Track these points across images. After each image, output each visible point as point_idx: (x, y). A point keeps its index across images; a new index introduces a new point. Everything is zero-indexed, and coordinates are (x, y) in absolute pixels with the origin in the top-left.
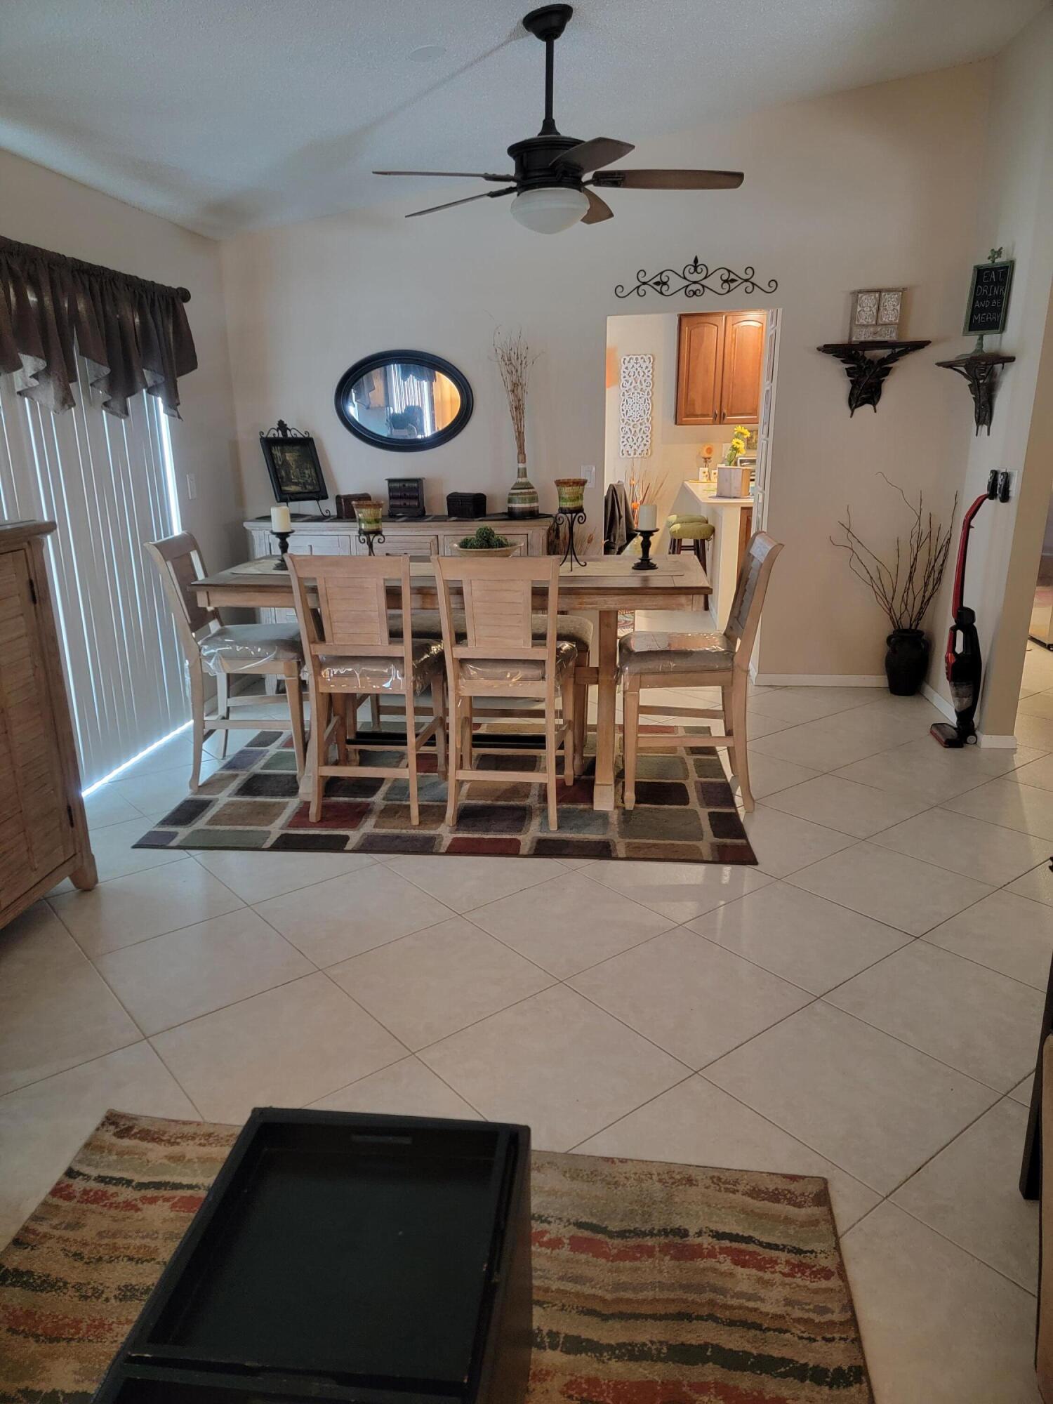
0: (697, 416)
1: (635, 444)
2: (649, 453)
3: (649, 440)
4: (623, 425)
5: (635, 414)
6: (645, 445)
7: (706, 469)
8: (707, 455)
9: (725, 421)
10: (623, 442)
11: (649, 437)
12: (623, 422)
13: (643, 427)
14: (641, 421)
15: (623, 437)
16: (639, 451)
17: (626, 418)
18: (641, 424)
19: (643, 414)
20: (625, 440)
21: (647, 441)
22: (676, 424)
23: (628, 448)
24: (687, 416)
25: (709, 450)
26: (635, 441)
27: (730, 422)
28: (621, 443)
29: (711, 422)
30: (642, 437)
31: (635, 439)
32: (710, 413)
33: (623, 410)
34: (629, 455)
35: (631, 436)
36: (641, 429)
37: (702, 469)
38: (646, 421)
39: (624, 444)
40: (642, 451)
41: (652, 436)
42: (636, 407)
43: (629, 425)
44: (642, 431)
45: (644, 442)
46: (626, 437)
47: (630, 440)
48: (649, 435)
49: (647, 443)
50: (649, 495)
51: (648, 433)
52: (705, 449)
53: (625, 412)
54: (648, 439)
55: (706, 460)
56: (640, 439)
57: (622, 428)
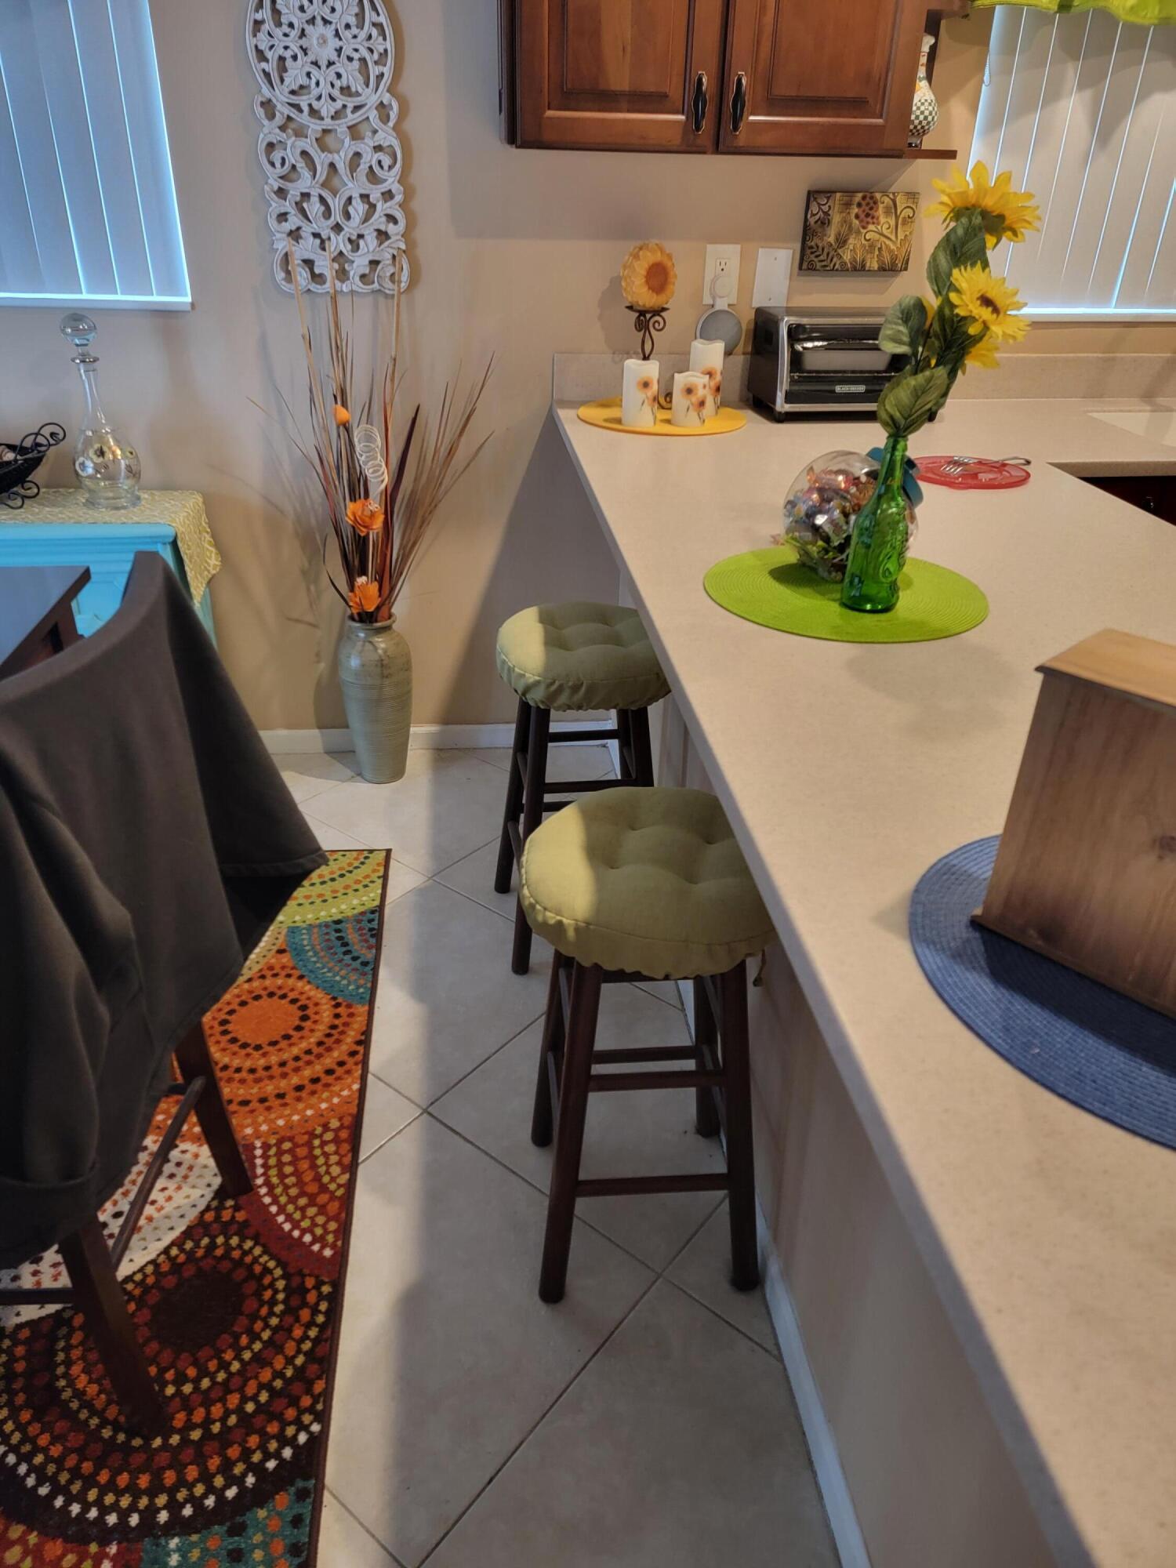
0: (607, 99)
1: (338, 228)
2: (405, 276)
3: (399, 214)
4: (270, 131)
5: (324, 76)
6: (382, 235)
7: (651, 369)
8: (646, 298)
9: (742, 137)
10: (283, 217)
11: (399, 198)
12: (271, 116)
13: (365, 147)
14: (351, 118)
15: (281, 193)
16: (359, 264)
17: (280, 97)
18: (354, 131)
19: (357, 85)
20: (288, 206)
21: (391, 219)
22: (516, 135)
23: (307, 247)
24: (569, 98)
25: (659, 277)
26: (337, 216)
27: (764, 140)
28: (272, 222)
29: (676, 140)
30: (365, 197)
31: (336, 204)
32: (674, 90)
33: (261, 56)
34: (318, 278)
35: (314, 193)
36: (357, 155)
37: (633, 365)
38: (375, 121)
39: (288, 226)
40: (374, 263)
41: (409, 193)
42: (323, 41)
43: (300, 133)
44: (363, 167)
45: (378, 221)
46: (294, 192)
47: (314, 208)
48: (396, 188)
49: (391, 228)
50: (421, 459)
51: (391, 180)
52: (641, 268)
53: (271, 67)
54: (392, 207)
55: (645, 318)
56: (358, 209)
57: (271, 146)
